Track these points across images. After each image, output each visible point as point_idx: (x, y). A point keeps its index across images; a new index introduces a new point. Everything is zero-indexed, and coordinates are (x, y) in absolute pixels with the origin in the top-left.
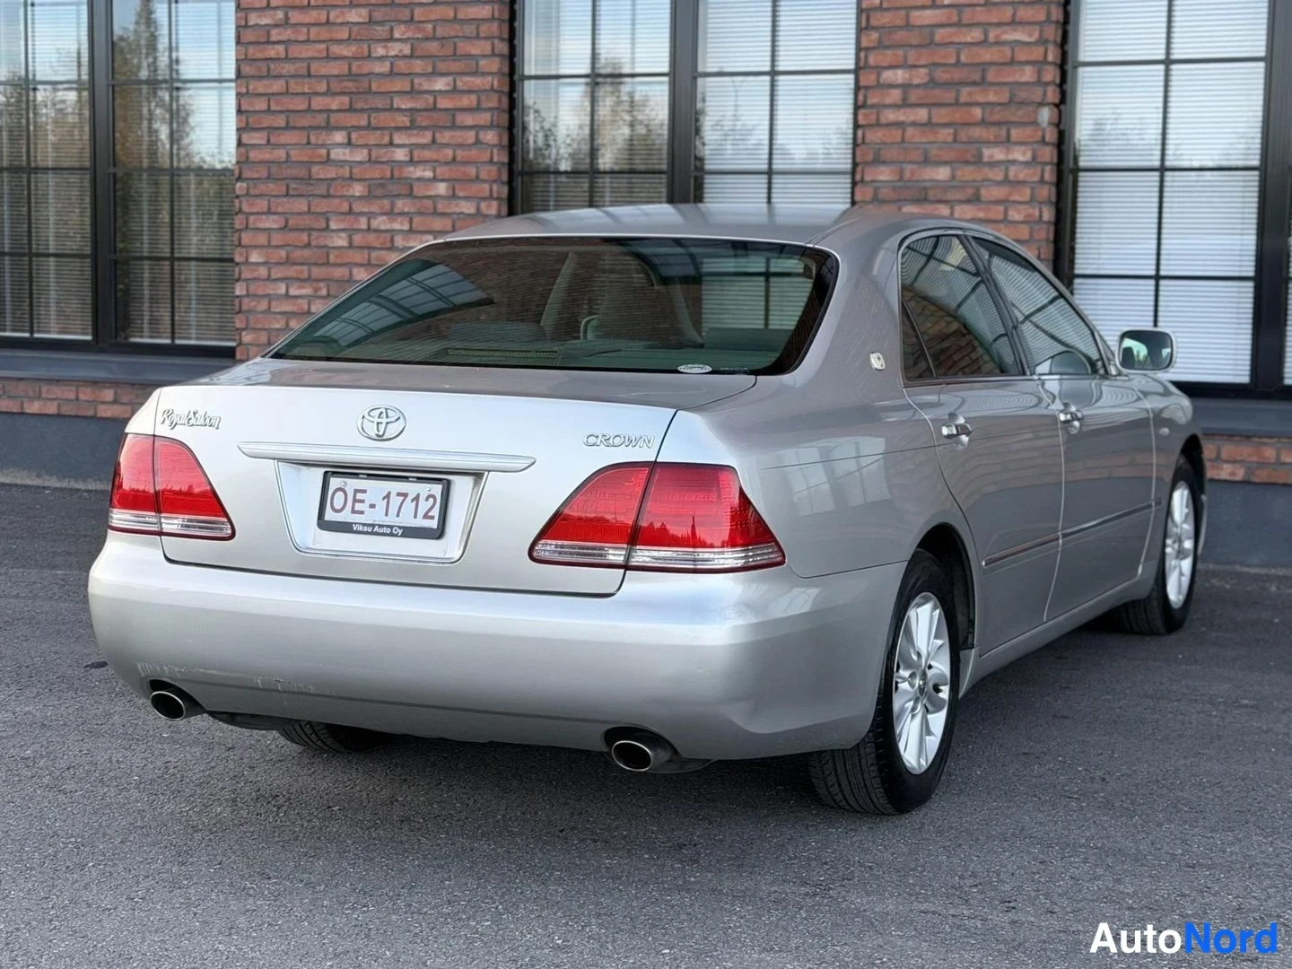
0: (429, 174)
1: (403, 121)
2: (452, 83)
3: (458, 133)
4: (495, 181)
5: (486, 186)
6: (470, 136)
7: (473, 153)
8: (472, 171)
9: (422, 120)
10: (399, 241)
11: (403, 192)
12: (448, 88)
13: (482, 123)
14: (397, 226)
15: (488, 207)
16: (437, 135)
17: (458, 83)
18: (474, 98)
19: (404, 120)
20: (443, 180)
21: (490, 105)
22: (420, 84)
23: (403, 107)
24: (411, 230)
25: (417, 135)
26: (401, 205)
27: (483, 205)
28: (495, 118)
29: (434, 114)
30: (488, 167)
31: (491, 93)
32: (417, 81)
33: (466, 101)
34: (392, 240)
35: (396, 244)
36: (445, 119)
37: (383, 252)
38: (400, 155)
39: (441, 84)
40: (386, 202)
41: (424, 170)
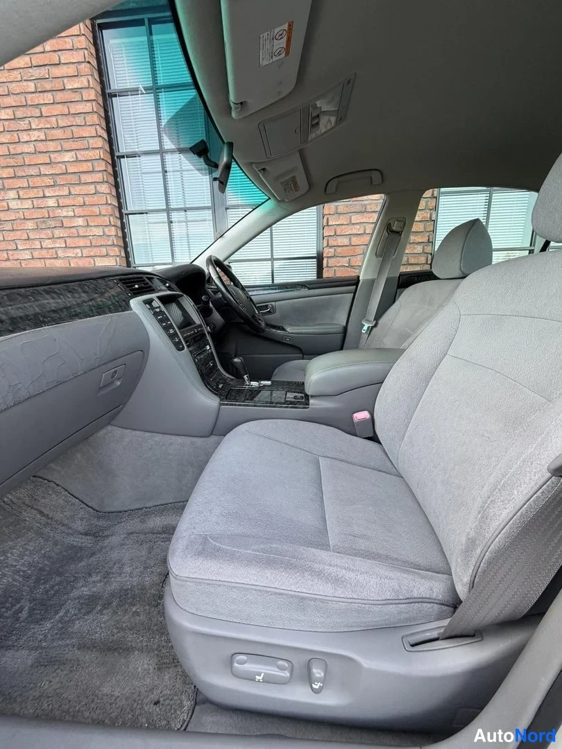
0: (71, 214)
1: (50, 183)
2: (75, 157)
3: (84, 187)
4: (112, 215)
5: (107, 218)
6: (91, 189)
7: (95, 199)
8: (96, 210)
9: (60, 180)
10: (60, 254)
11: (57, 225)
12: (73, 160)
13: (97, 180)
14: (57, 245)
15: (110, 230)
16: (71, 189)
17: (78, 156)
18: (89, 164)
19: (49, 181)
20: (79, 217)
21: (101, 169)
22: (55, 158)
23: (47, 173)
24: (66, 247)
25: (59, 190)
26: (57, 233)
27: (106, 230)
28: (105, 177)
29: (66, 176)
30: (105, 207)
31: (101, 161)
32: (52, 156)
33: (86, 167)
34: (56, 253)
35: (59, 256)
36: (74, 179)
37: (53, 260)
38: (51, 203)
39: (68, 157)
40: (49, 231)
41: (68, 211)
